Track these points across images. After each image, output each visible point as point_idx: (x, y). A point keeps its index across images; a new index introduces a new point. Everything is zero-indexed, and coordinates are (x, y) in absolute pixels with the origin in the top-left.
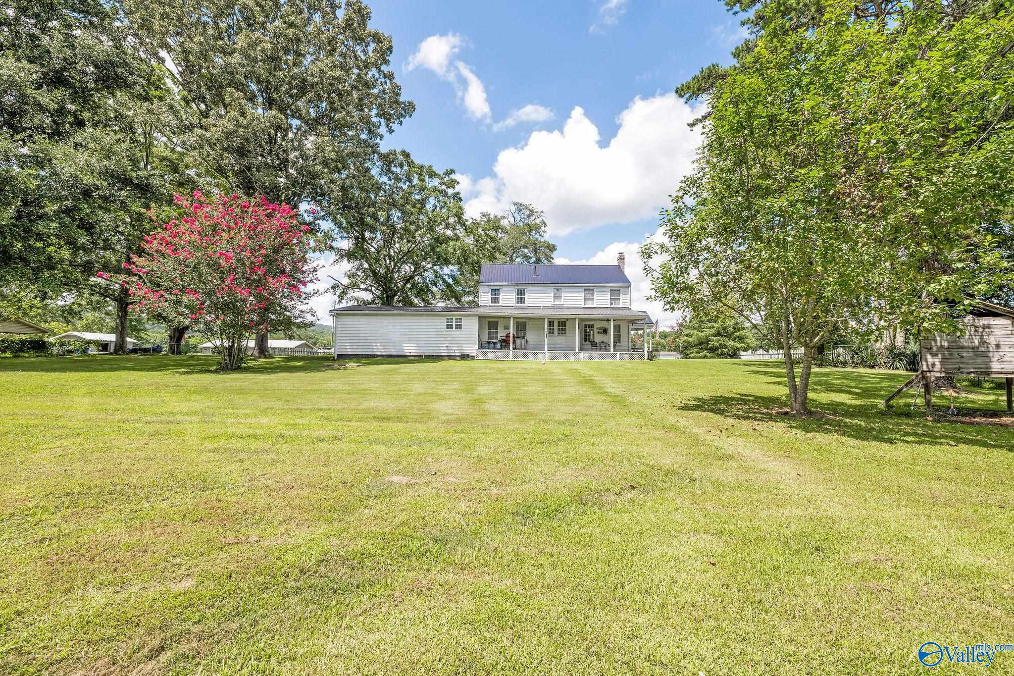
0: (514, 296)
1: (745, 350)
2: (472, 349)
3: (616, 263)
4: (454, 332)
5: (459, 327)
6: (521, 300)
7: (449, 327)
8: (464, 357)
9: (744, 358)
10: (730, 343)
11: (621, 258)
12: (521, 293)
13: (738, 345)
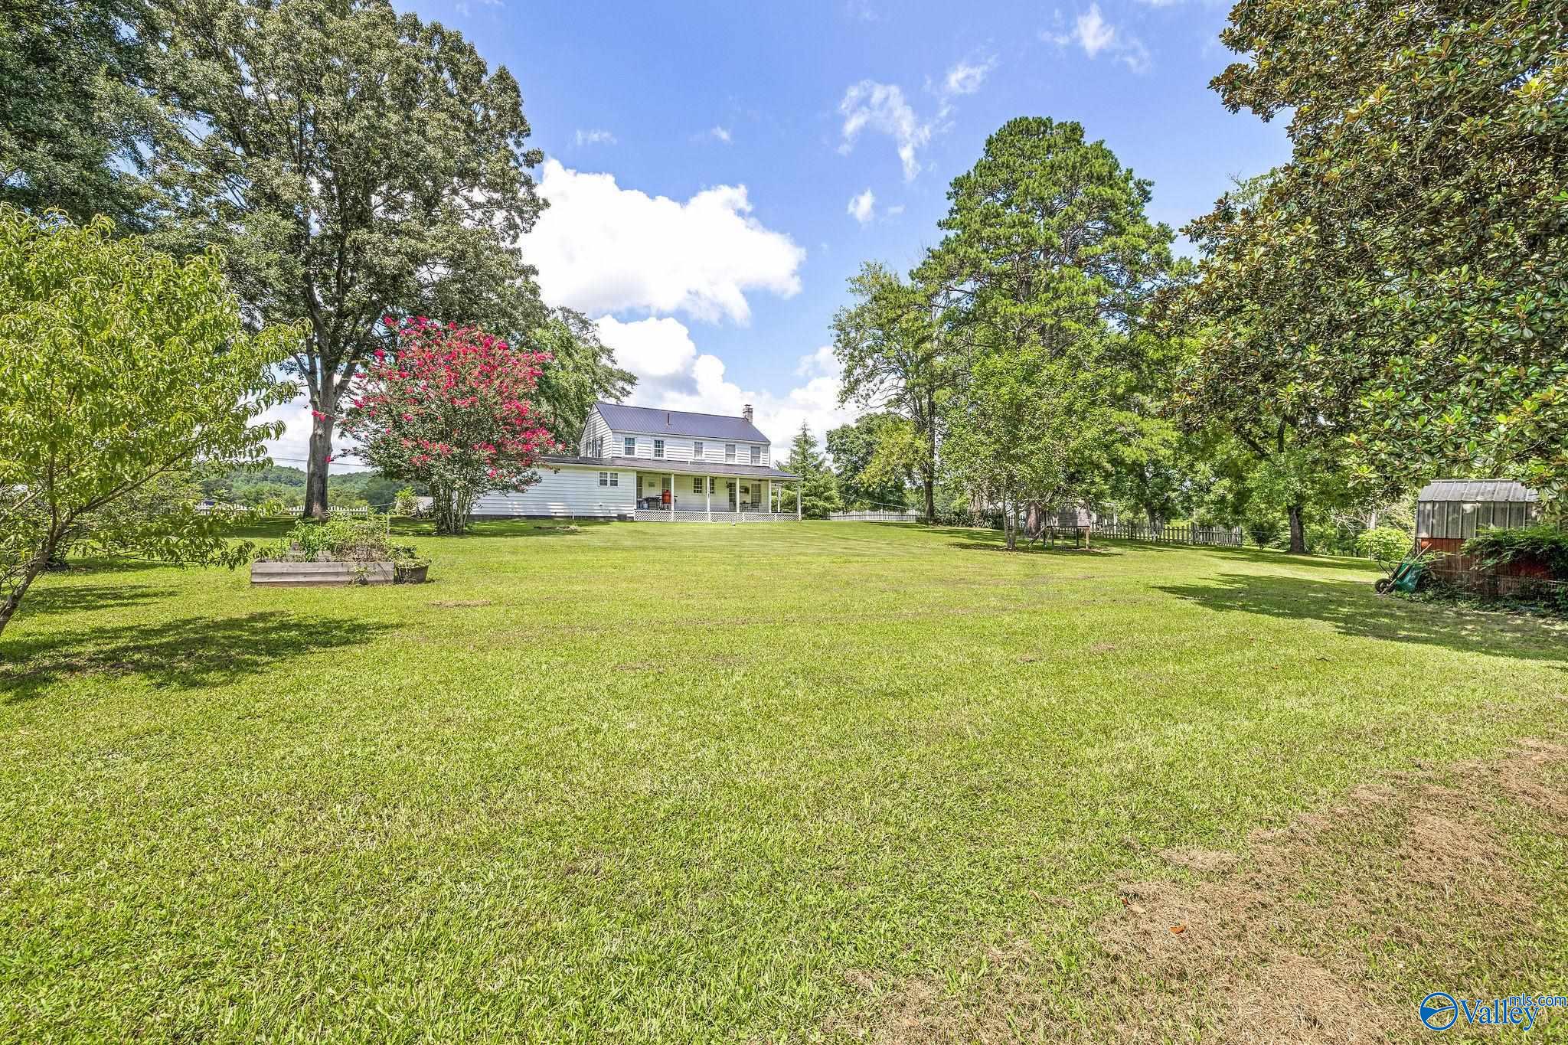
0: (652, 447)
1: (834, 510)
2: (630, 510)
3: (741, 415)
4: (609, 488)
5: (614, 483)
6: (659, 453)
7: (603, 483)
8: (622, 518)
9: (835, 520)
10: (821, 503)
11: (749, 410)
12: (659, 444)
13: (828, 506)
